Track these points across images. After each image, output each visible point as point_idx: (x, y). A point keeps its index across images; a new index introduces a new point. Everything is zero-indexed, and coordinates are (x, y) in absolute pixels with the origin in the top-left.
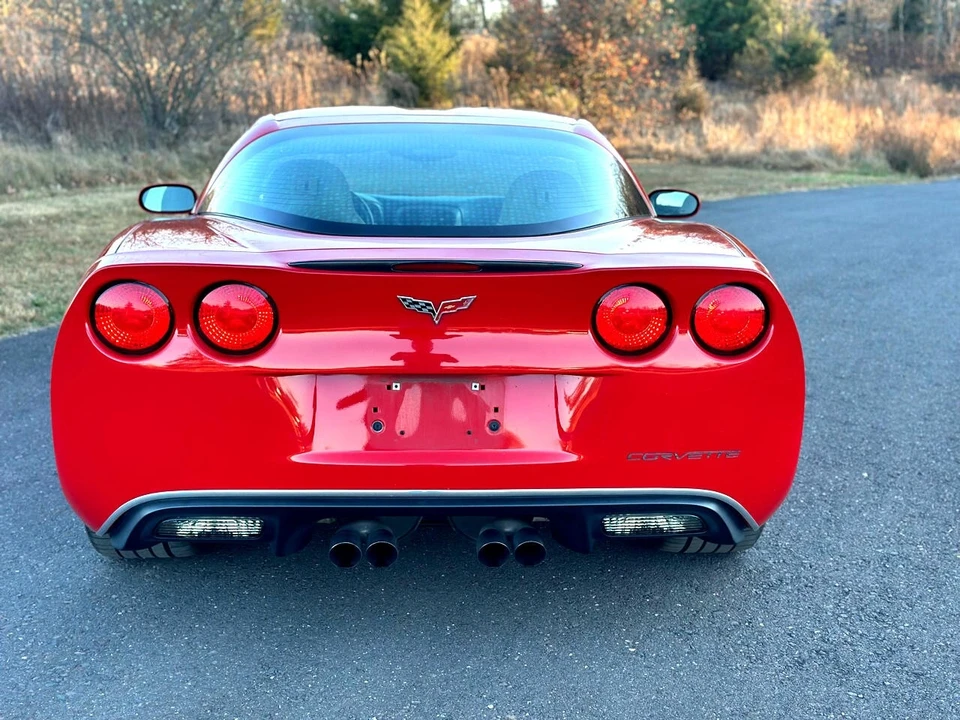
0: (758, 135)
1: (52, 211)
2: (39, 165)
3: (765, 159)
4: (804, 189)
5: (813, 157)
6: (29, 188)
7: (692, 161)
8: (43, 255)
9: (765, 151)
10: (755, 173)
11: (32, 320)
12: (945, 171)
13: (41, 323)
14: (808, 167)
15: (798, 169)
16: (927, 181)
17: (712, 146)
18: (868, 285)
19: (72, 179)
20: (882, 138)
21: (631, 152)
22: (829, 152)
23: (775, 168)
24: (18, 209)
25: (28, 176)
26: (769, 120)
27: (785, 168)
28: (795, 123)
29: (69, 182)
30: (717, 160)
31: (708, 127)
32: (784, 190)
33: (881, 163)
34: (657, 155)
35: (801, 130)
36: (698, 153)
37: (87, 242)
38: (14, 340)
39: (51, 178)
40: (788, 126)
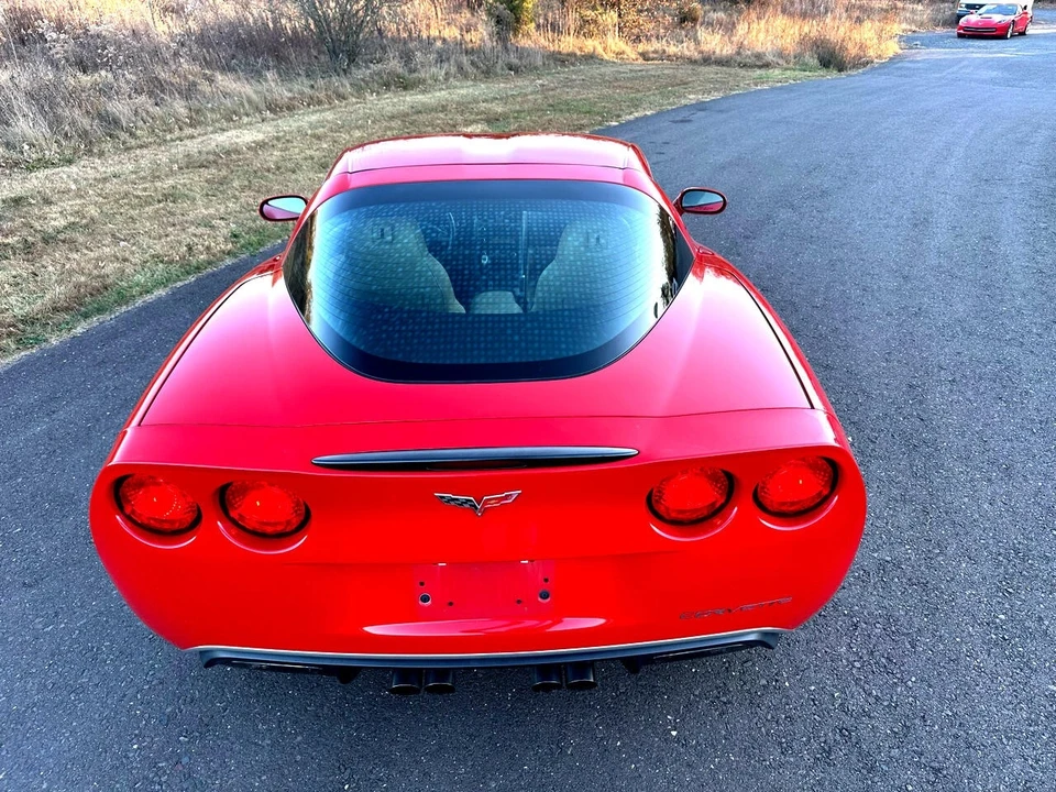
0: (734, 39)
1: (260, 137)
2: (254, 97)
3: (739, 59)
4: (766, 87)
5: (770, 58)
6: (248, 115)
7: (692, 61)
8: (246, 183)
9: (738, 53)
10: (733, 71)
11: (229, 253)
12: (855, 66)
13: (235, 256)
14: (767, 66)
15: (760, 67)
16: (843, 75)
17: (705, 48)
18: (824, 193)
19: (276, 106)
20: (815, 43)
21: (651, 55)
22: (780, 54)
23: (745, 66)
24: (237, 137)
25: (247, 106)
26: (742, 28)
27: (752, 66)
28: (759, 31)
29: (275, 108)
30: (707, 60)
31: (702, 33)
32: (753, 88)
33: (814, 62)
34: (669, 58)
35: (762, 36)
36: (696, 56)
37: (278, 168)
38: (213, 275)
39: (262, 106)
40: (754, 33)
